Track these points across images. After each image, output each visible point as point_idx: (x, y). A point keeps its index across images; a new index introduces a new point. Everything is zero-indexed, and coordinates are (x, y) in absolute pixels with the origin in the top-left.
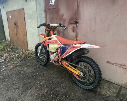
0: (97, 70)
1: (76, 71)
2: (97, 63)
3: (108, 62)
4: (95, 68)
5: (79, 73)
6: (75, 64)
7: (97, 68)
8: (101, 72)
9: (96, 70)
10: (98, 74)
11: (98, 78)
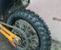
0: (43, 31)
1: (9, 35)
2: (43, 19)
3: (54, 19)
4: (40, 28)
5: (13, 38)
6: (10, 24)
7: (43, 29)
8: (50, 34)
9: (42, 33)
10: (45, 41)
11: (44, 47)
